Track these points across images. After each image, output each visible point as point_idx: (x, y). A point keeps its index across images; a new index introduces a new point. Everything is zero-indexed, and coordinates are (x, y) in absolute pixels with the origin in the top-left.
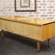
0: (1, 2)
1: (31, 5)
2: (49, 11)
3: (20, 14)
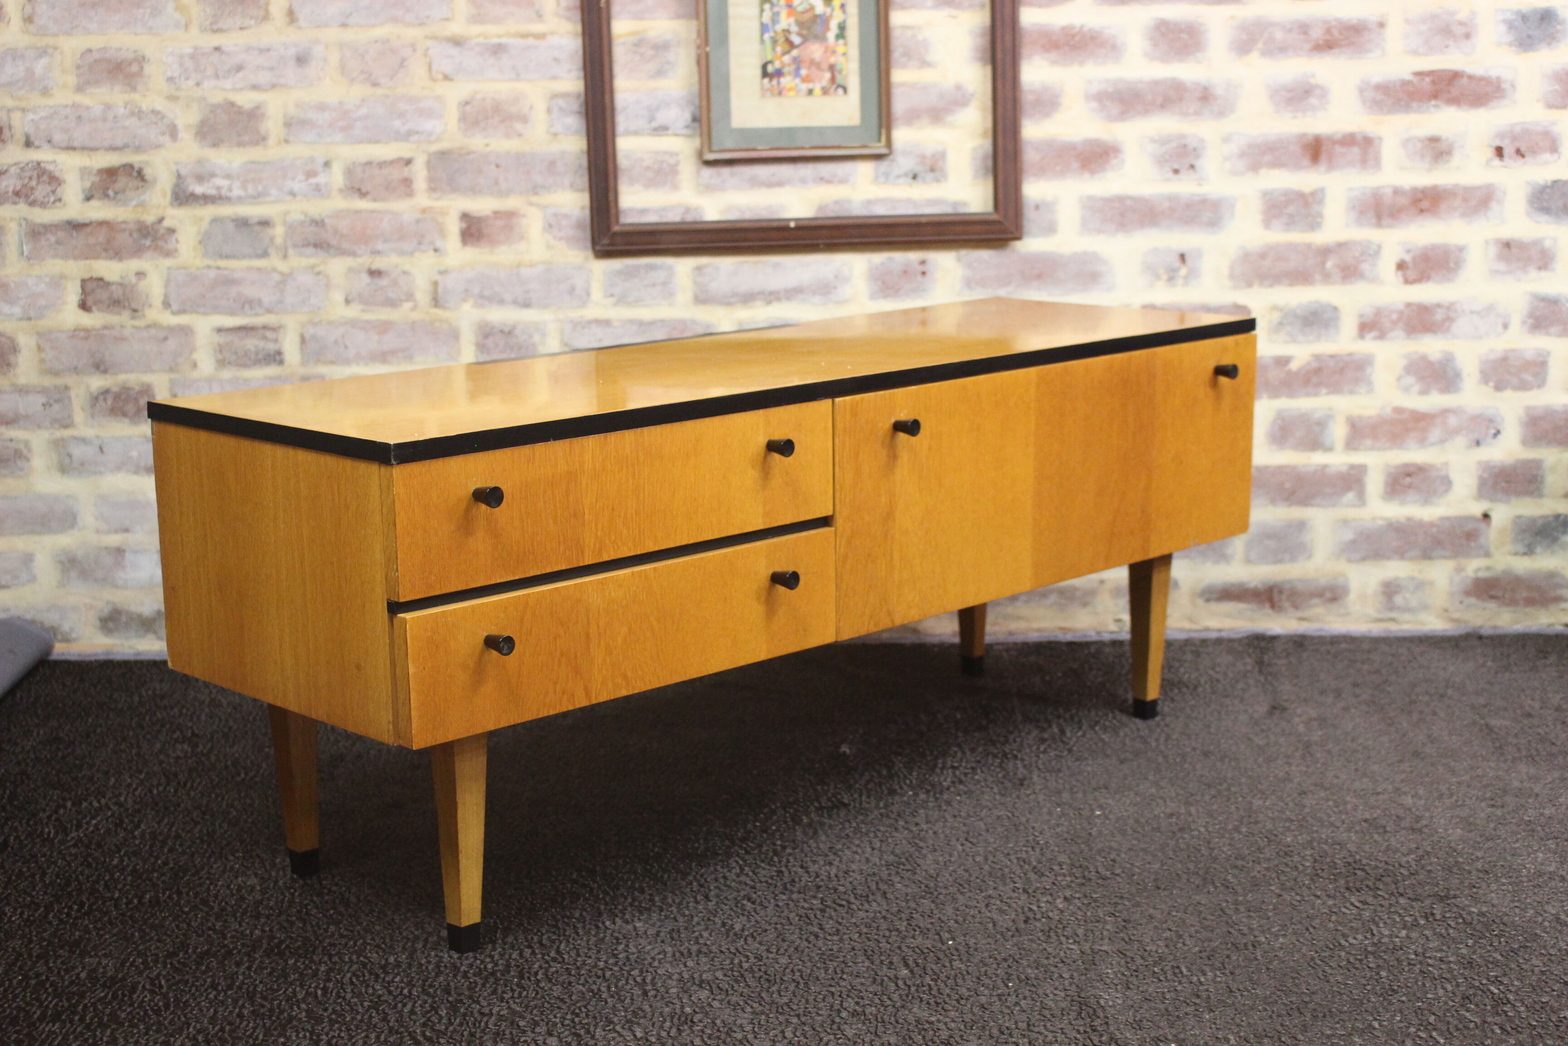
0: (302, 60)
1: (913, 116)
2: (1279, 236)
3: (702, 298)
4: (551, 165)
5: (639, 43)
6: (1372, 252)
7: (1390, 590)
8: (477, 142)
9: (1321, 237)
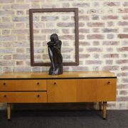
4: (27, 56)
5: (37, 43)
6: (118, 67)
7: (120, 105)
8: (19, 54)
9: (113, 65)
